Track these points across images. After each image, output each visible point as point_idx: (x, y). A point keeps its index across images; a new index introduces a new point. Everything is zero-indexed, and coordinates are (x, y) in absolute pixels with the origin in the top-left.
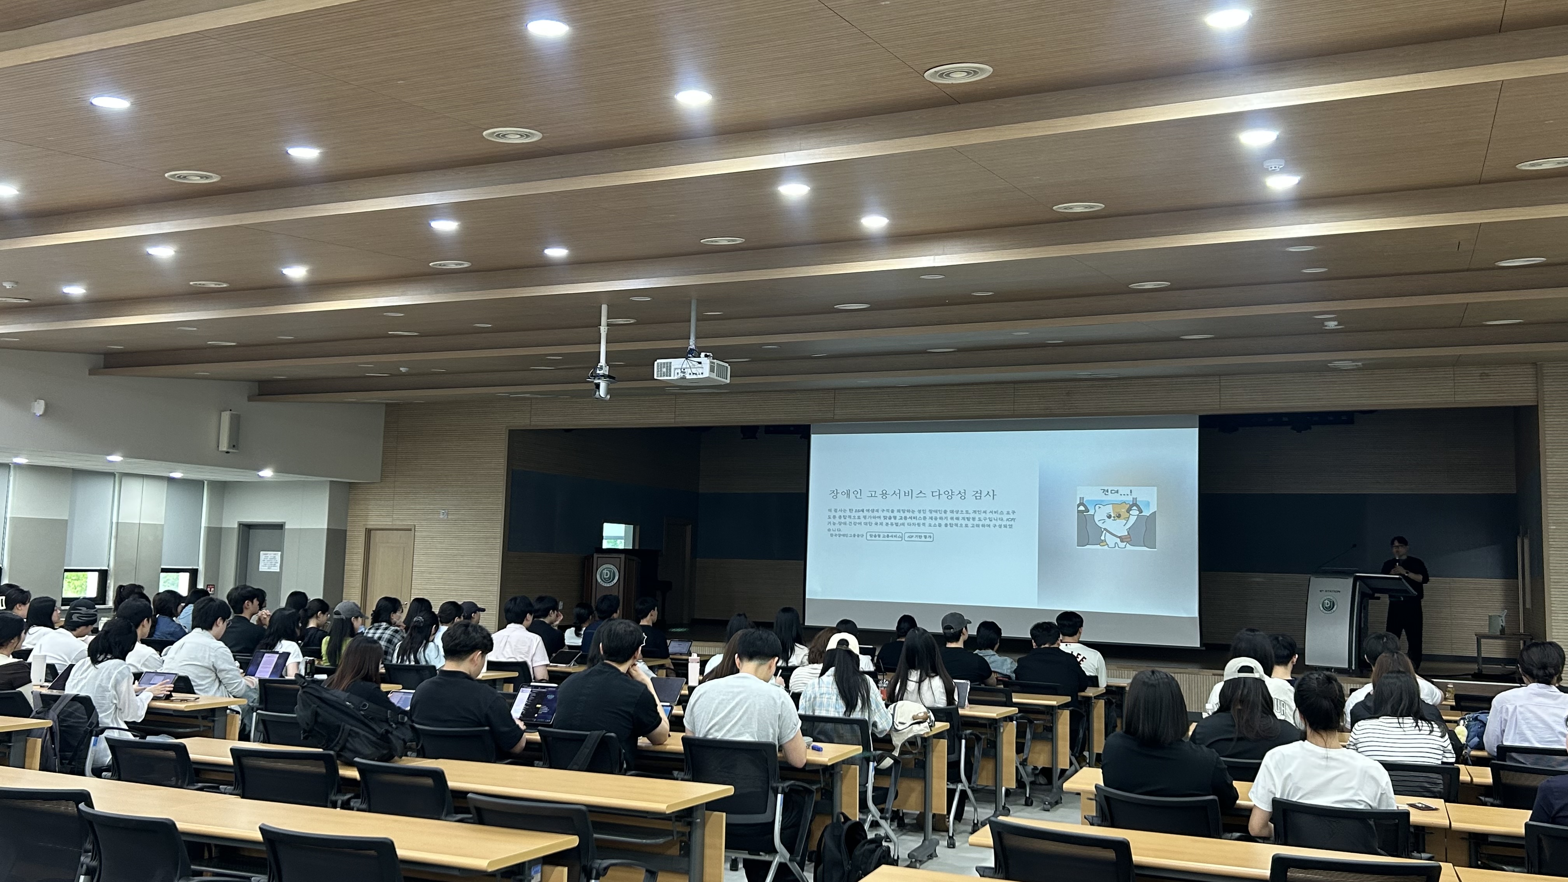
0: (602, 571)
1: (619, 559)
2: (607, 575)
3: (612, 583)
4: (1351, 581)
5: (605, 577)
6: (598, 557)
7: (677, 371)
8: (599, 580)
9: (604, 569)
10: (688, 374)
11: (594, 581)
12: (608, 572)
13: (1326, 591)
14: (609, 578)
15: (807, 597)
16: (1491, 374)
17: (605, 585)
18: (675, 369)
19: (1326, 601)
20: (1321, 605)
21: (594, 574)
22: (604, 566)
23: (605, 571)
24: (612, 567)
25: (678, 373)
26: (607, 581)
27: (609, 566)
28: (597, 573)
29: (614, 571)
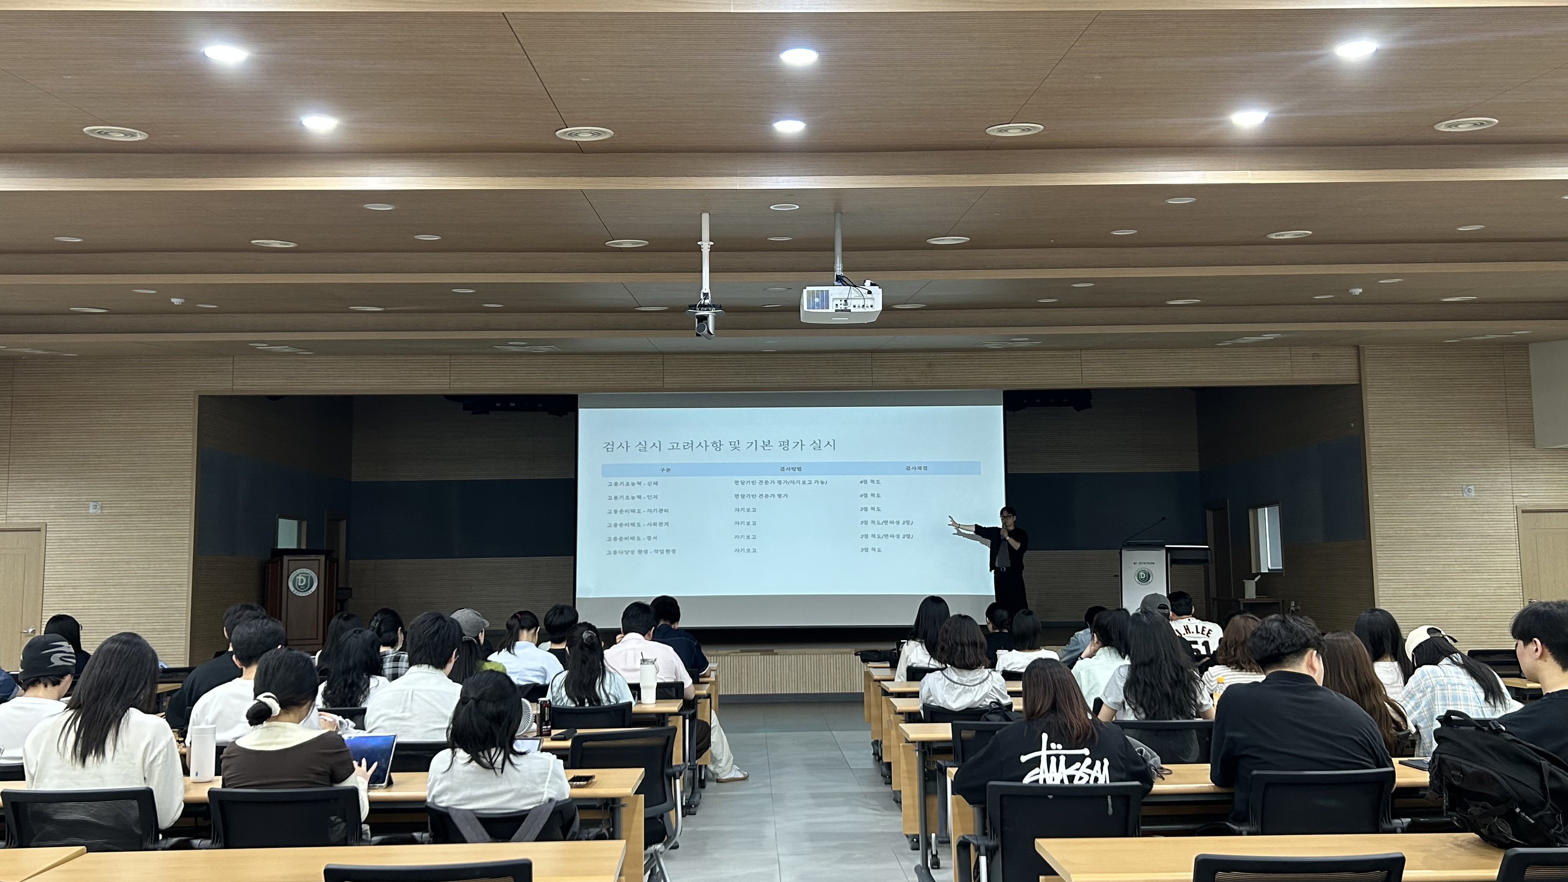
0: (295, 578)
1: (317, 562)
2: (301, 583)
3: (310, 592)
4: (1164, 552)
5: (300, 584)
6: (289, 560)
7: (836, 302)
8: (292, 588)
9: (298, 575)
10: (852, 306)
11: (284, 589)
12: (303, 577)
13: (1140, 563)
14: (306, 585)
15: (577, 596)
16: (1322, 355)
17: (300, 595)
18: (834, 299)
19: (1141, 573)
20: (1136, 578)
21: (285, 581)
22: (298, 571)
23: (300, 577)
24: (308, 571)
25: (837, 305)
26: (302, 589)
27: (305, 570)
28: (289, 580)
29: (311, 577)
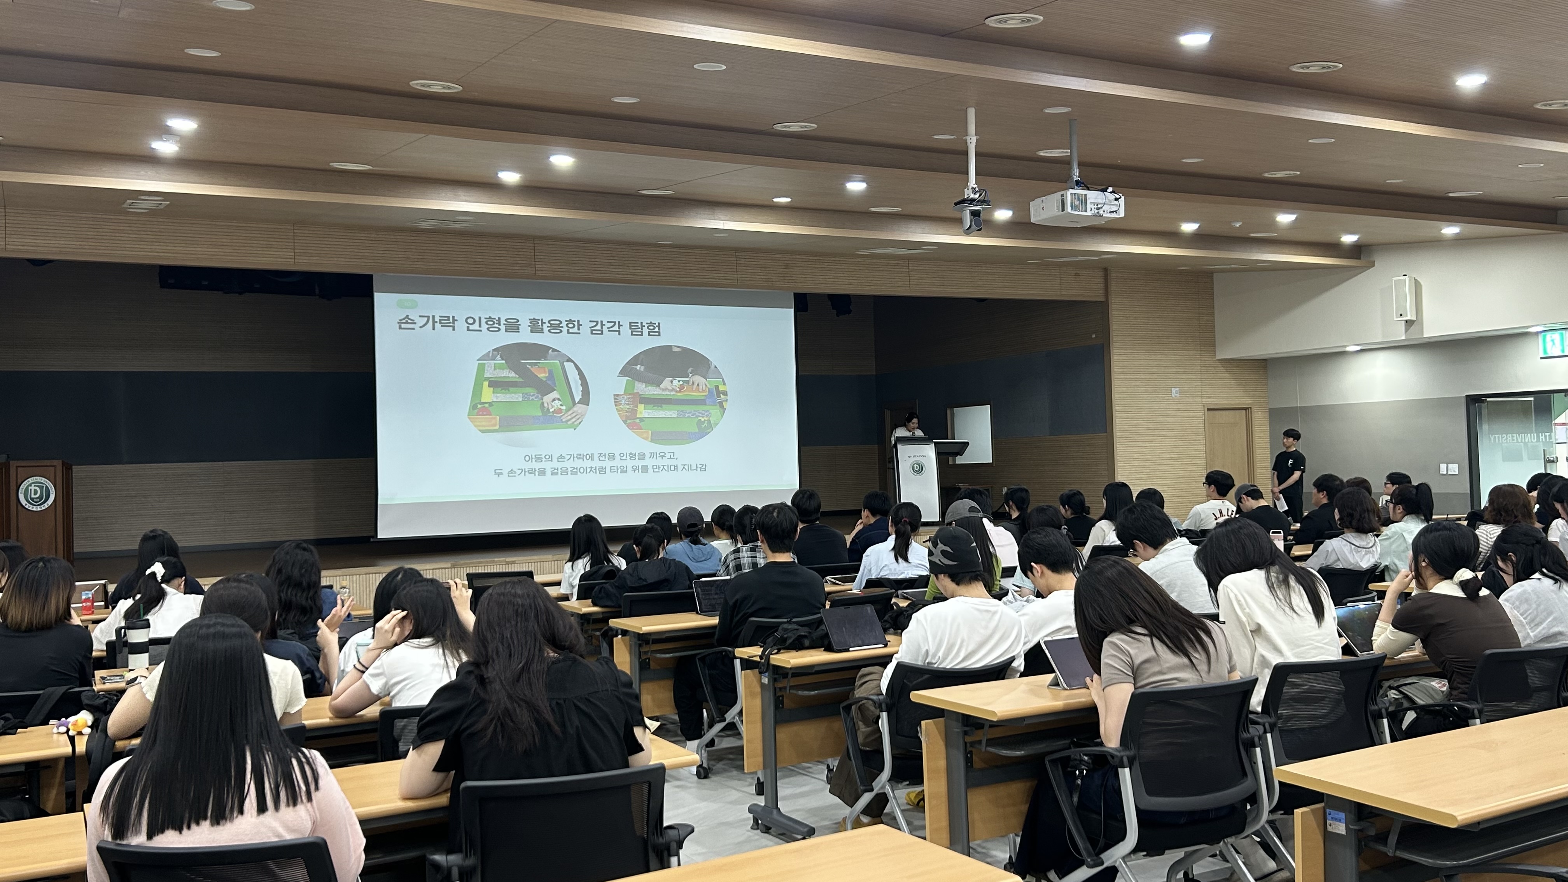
0: (27, 488)
1: (53, 468)
2: (35, 494)
3: (46, 506)
4: (933, 445)
5: (33, 496)
7: (1092, 206)
8: (23, 502)
9: (30, 485)
10: (1105, 211)
11: (14, 503)
12: (38, 489)
13: (913, 456)
14: (41, 498)
15: (379, 502)
17: (34, 509)
18: (1091, 203)
19: (915, 465)
20: (911, 470)
21: (13, 493)
22: (30, 480)
23: (33, 488)
24: (43, 480)
25: (1092, 209)
26: (36, 502)
27: (38, 479)
28: (20, 491)
29: (46, 486)
